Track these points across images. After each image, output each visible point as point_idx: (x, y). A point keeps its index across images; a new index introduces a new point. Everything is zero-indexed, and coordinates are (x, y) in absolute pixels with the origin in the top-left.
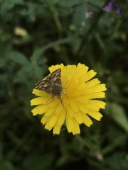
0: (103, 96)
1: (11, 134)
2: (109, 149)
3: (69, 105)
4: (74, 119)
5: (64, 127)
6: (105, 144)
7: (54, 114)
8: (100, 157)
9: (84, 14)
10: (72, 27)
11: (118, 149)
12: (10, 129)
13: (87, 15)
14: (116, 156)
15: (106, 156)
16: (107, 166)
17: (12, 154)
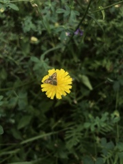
0: (71, 83)
1: (32, 92)
2: (79, 98)
4: (59, 93)
5: (55, 97)
6: (78, 96)
7: (51, 91)
8: (76, 102)
11: (85, 98)
12: (31, 89)
14: (83, 102)
15: (78, 102)
16: (79, 106)
17: (32, 102)
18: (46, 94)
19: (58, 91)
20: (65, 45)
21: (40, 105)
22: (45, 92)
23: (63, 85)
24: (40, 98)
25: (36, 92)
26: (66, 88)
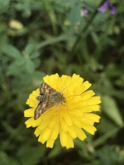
3: (63, 118)
4: (68, 133)
7: (48, 127)
9: (80, 13)
10: (67, 23)
13: (83, 13)
18: (36, 133)
19: (65, 127)
20: (76, 35)
21: (21, 152)
22: (33, 129)
23: (79, 113)
24: (20, 138)
25: (14, 126)
26: (84, 120)
